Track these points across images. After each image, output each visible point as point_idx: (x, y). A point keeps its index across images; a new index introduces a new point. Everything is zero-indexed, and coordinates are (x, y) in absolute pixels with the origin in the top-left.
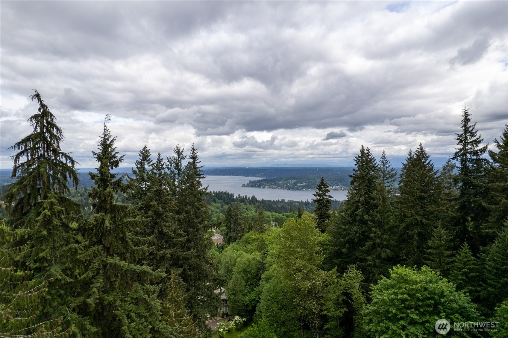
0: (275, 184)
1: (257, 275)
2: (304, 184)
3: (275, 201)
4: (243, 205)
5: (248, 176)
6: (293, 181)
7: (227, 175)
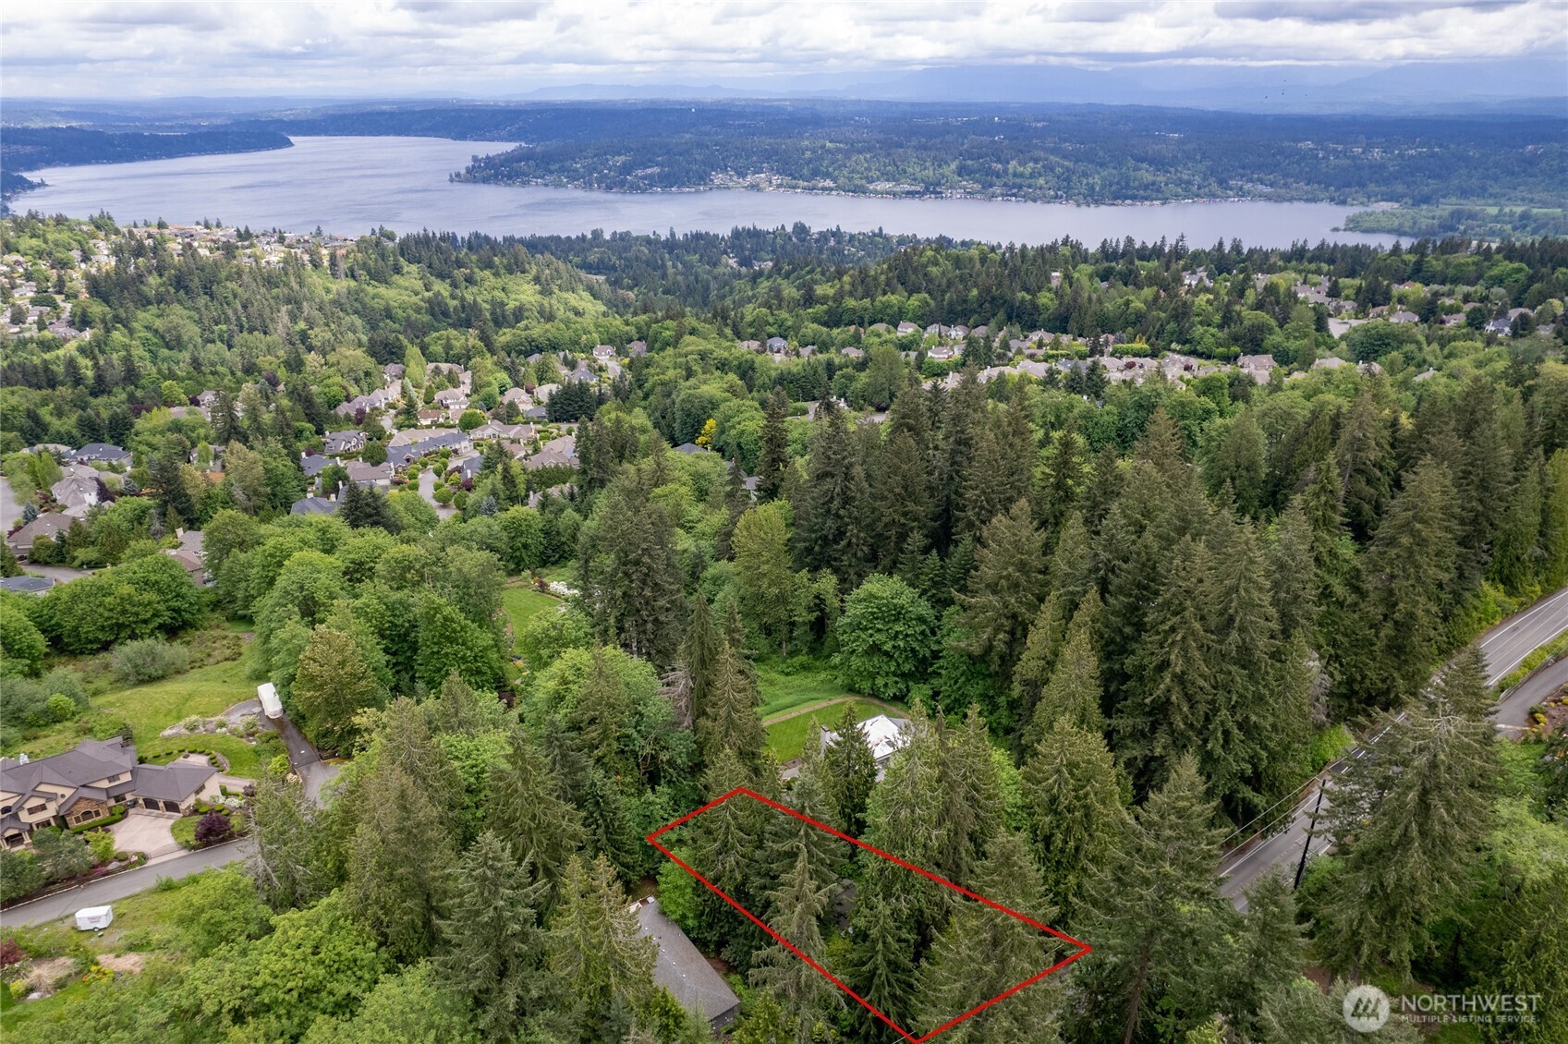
2: (656, 170)
4: (491, 277)
6: (620, 160)
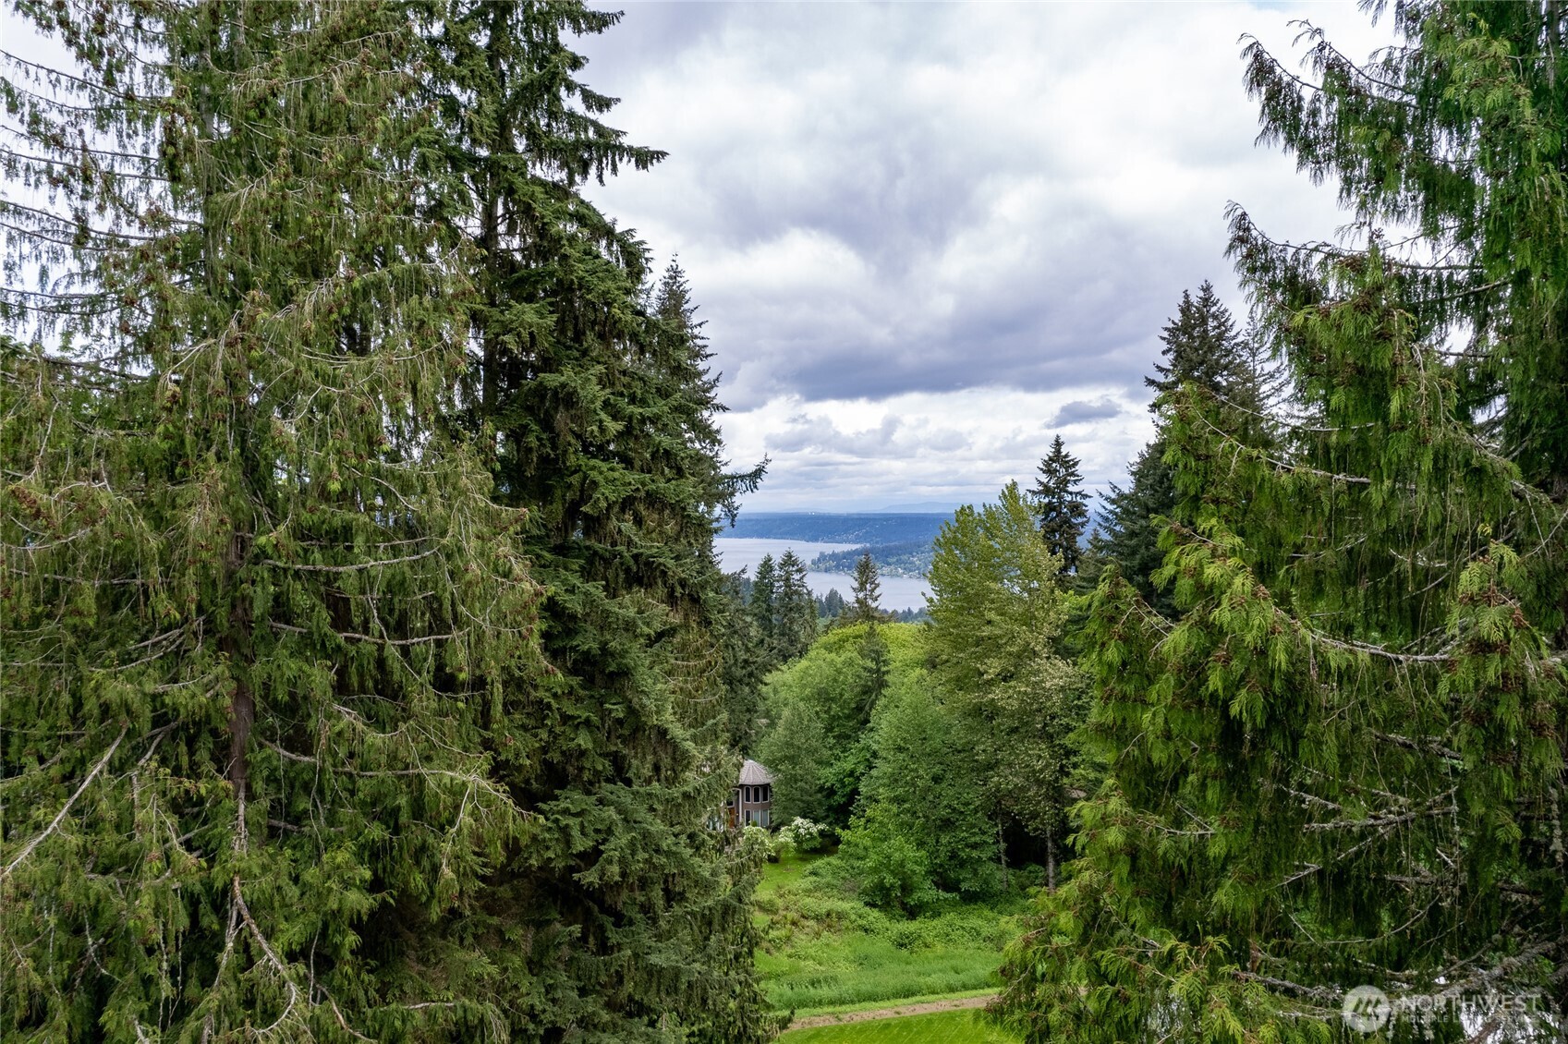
0: (899, 562)
1: (859, 709)
3: (900, 611)
5: (815, 539)
7: (751, 537)
